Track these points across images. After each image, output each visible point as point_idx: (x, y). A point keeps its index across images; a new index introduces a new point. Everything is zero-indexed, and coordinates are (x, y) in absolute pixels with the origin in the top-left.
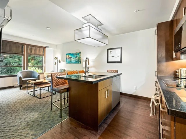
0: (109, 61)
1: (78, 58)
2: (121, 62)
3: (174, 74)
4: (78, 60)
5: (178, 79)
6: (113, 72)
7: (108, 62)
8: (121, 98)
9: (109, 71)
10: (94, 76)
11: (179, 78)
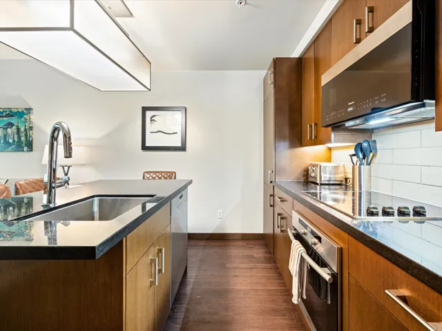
0: (147, 144)
1: (18, 130)
2: (183, 148)
3: (304, 176)
4: (19, 137)
5: (313, 185)
6: (160, 178)
7: (144, 148)
8: (191, 252)
9: (151, 175)
10: (96, 199)
11: (318, 184)
